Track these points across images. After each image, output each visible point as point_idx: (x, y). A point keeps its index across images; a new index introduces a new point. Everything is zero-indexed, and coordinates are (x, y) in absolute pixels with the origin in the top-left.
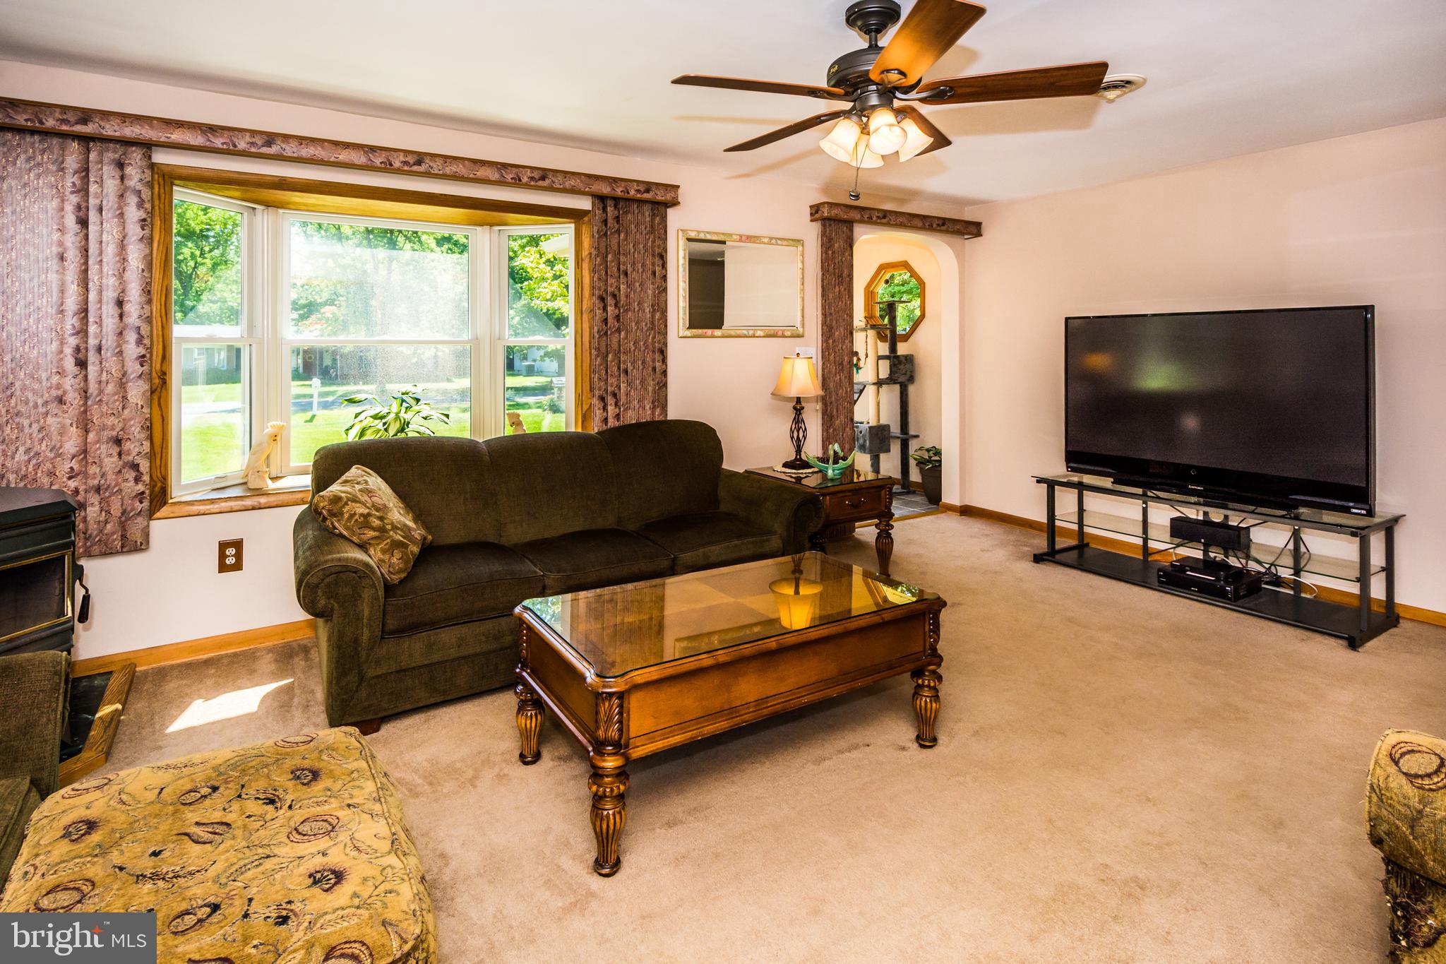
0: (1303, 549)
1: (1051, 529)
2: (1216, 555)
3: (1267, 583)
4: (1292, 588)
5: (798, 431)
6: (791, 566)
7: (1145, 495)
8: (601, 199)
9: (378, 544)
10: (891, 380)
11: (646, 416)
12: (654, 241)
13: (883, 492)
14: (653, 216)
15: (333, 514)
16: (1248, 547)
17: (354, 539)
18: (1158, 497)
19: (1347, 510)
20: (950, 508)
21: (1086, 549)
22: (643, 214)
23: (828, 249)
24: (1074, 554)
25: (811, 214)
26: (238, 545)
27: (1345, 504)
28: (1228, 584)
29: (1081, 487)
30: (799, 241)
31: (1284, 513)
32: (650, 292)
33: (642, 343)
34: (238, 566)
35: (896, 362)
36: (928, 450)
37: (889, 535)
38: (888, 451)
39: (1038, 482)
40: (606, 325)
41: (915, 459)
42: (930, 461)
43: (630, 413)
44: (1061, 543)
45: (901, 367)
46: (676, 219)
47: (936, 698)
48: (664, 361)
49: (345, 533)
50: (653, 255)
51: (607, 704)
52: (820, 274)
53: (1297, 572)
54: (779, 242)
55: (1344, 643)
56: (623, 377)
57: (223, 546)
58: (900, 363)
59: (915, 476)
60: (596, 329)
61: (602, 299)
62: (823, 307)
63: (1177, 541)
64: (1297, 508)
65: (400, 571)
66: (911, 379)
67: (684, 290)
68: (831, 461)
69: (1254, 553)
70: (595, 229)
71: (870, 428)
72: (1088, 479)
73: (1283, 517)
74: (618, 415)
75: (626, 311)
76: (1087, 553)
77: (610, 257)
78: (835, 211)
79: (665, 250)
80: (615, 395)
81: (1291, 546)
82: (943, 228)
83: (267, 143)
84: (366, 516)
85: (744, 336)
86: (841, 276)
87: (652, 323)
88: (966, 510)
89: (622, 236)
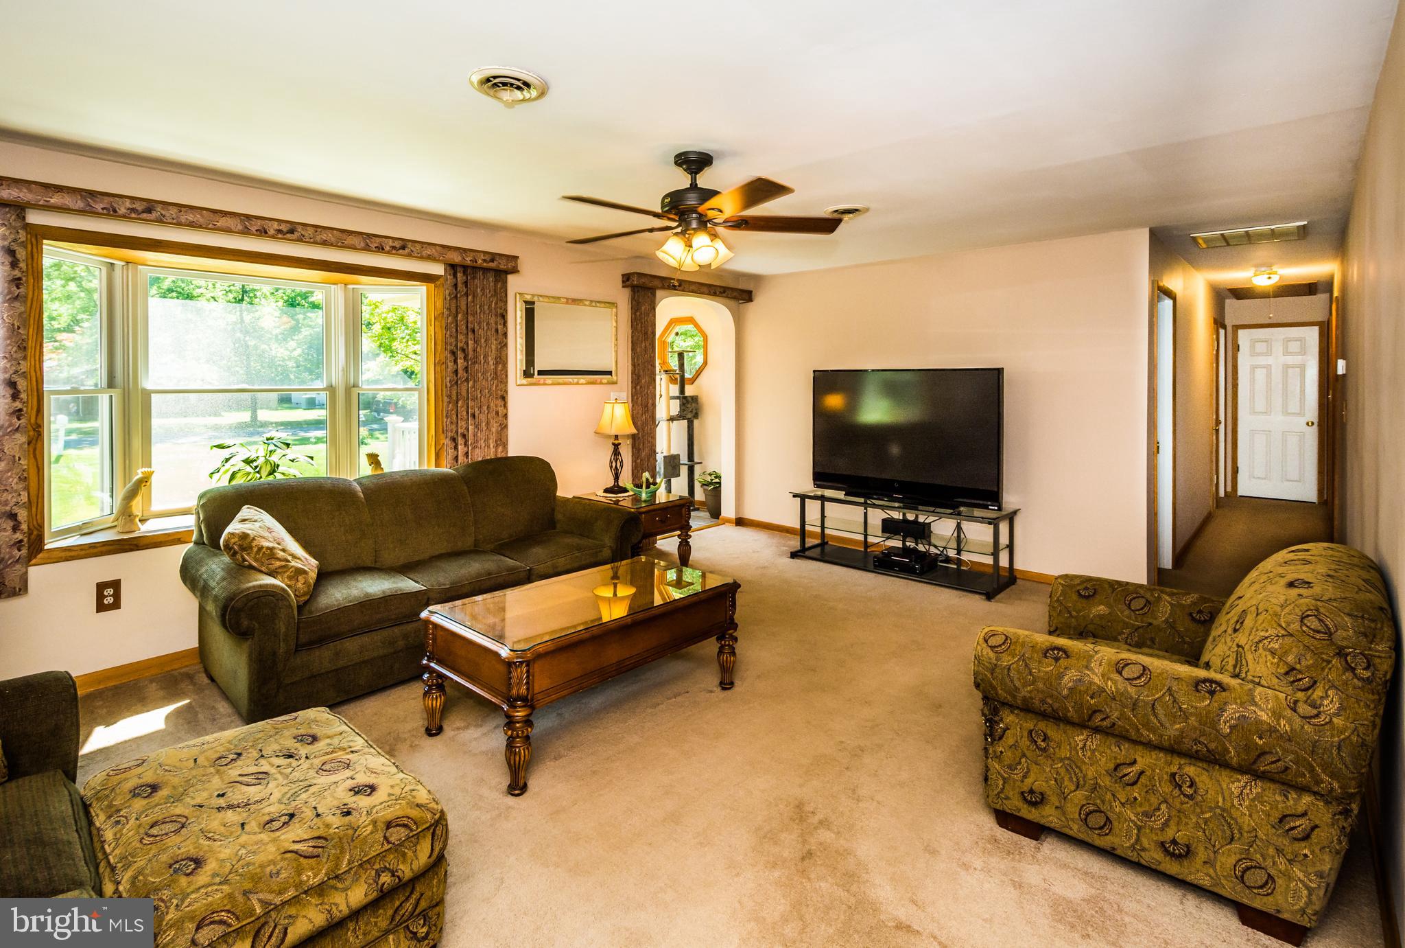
0: (962, 536)
1: (803, 533)
2: (910, 544)
3: (941, 561)
4: (955, 564)
5: (616, 462)
6: (611, 573)
7: (865, 503)
8: (452, 267)
9: (284, 572)
10: (680, 417)
11: (491, 455)
12: (496, 303)
13: (684, 509)
14: (496, 281)
15: (243, 549)
16: (929, 536)
17: (263, 569)
18: (874, 504)
19: (986, 507)
20: (728, 521)
21: (826, 546)
22: (488, 280)
23: (637, 311)
24: (818, 550)
25: (623, 282)
26: (116, 585)
27: (985, 503)
28: (917, 563)
29: (823, 499)
30: (613, 304)
31: (952, 511)
32: (493, 347)
33: (487, 391)
34: (116, 605)
35: (685, 402)
36: (710, 475)
37: (688, 543)
38: (678, 475)
39: (794, 496)
40: (457, 376)
41: (700, 482)
42: (711, 483)
43: (477, 451)
44: (810, 542)
45: (689, 406)
46: (514, 284)
47: (733, 653)
48: (505, 406)
49: (254, 564)
50: (496, 315)
51: (519, 670)
52: (630, 332)
53: (959, 553)
54: (598, 304)
55: (984, 597)
56: (471, 421)
57: (101, 587)
58: (688, 402)
59: (699, 495)
60: (448, 379)
61: (453, 353)
62: (633, 359)
63: (888, 535)
64: (958, 507)
65: (305, 594)
66: (696, 416)
67: (521, 345)
68: (644, 486)
69: (933, 541)
70: (447, 292)
71: (665, 457)
72: (828, 493)
73: (951, 514)
74: (467, 454)
75: (474, 363)
76: (827, 548)
77: (460, 316)
78: (642, 280)
79: (506, 310)
80: (464, 436)
81: (955, 534)
82: (724, 295)
83: (148, 209)
84: (271, 549)
85: (570, 384)
86: (646, 333)
87: (496, 373)
88: (740, 522)
89: (470, 298)
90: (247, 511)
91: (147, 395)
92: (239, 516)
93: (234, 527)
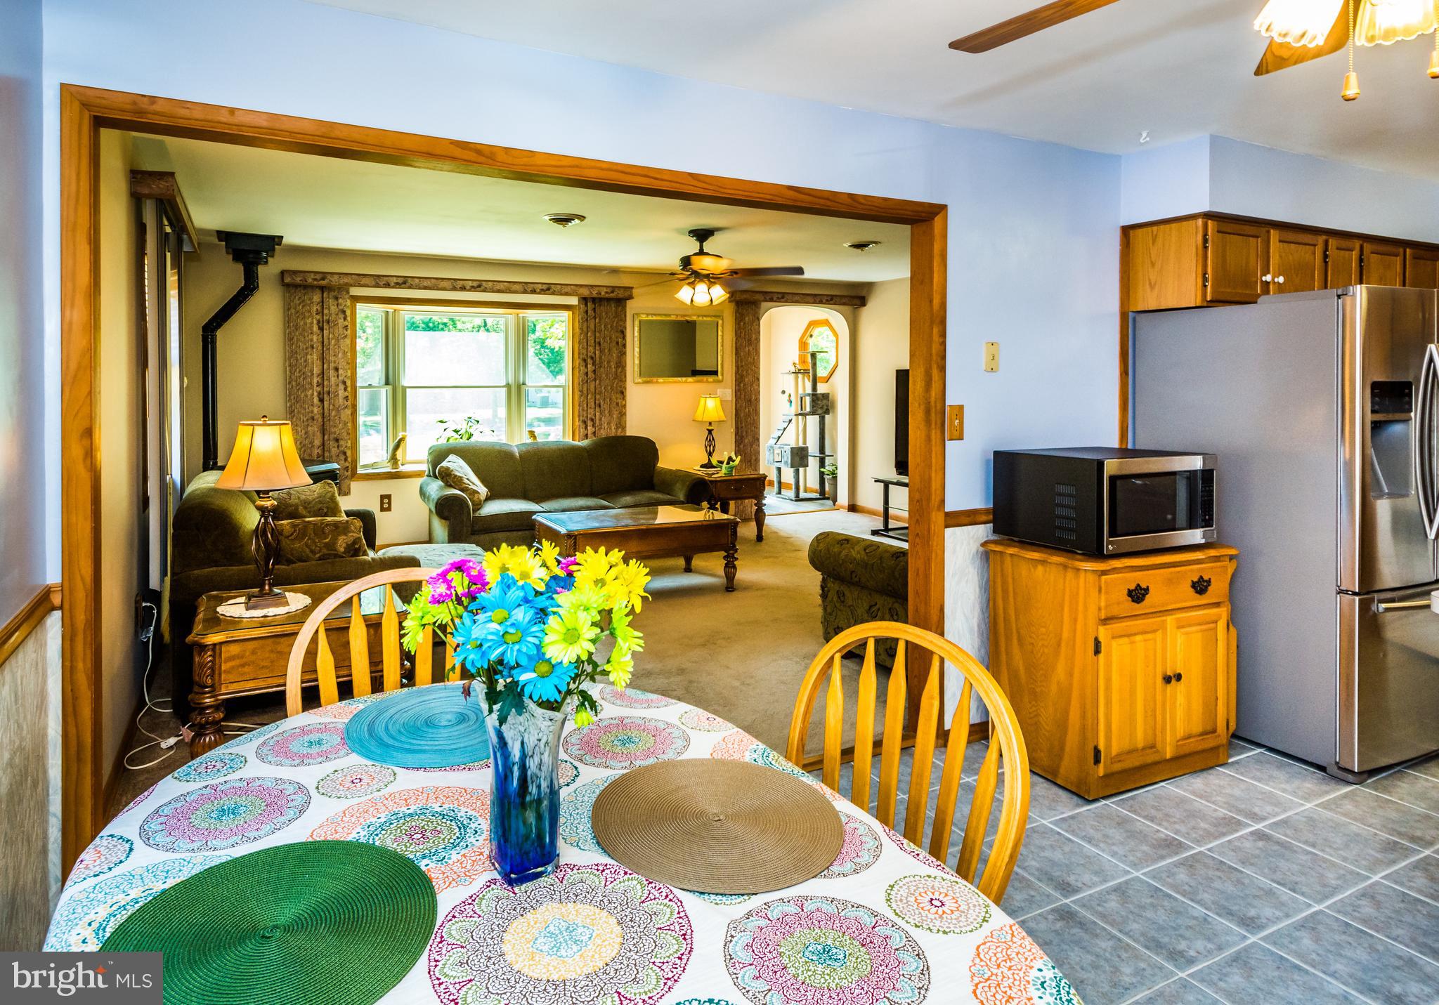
1: (886, 516)
5: (710, 445)
8: (584, 300)
9: (468, 491)
11: (613, 433)
12: (617, 323)
13: (758, 483)
14: (617, 307)
15: (447, 476)
17: (457, 487)
20: (842, 507)
22: (611, 307)
23: (740, 321)
25: (727, 298)
26: (389, 497)
30: (719, 317)
32: (615, 355)
33: (610, 388)
34: (390, 509)
35: (817, 399)
37: (763, 510)
39: (876, 481)
40: (587, 376)
43: (602, 431)
45: (821, 403)
46: (631, 306)
47: (734, 567)
48: (624, 398)
49: (453, 484)
50: (617, 332)
52: (734, 339)
54: (704, 318)
56: (597, 409)
57: (383, 498)
60: (581, 378)
61: (585, 359)
62: (737, 362)
66: (827, 412)
70: (581, 316)
71: (792, 448)
74: (594, 433)
75: (600, 368)
77: (589, 334)
78: (744, 296)
79: (625, 328)
80: (592, 420)
82: (831, 302)
83: (404, 283)
84: (461, 477)
85: (680, 382)
86: (750, 340)
87: (616, 374)
88: (853, 508)
89: (597, 320)
90: (452, 457)
91: (404, 389)
92: (447, 460)
93: (444, 464)
